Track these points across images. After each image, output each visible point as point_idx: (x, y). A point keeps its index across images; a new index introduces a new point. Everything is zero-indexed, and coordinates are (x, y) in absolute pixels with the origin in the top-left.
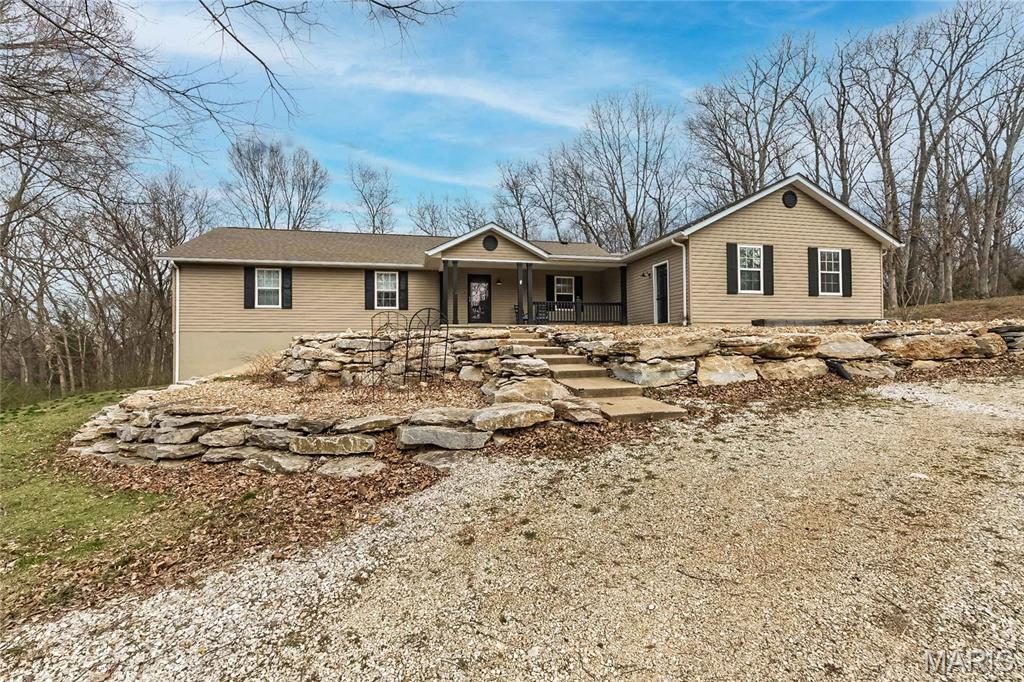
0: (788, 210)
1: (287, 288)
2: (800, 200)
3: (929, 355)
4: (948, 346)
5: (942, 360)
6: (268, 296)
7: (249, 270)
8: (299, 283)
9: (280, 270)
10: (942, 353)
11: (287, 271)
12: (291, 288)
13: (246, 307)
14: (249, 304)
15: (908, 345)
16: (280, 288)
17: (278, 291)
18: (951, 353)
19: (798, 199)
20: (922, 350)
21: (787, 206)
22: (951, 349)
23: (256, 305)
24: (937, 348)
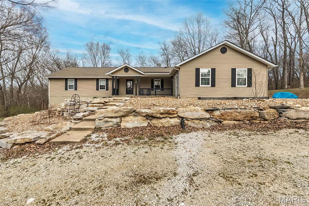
0: (222, 55)
1: (76, 84)
2: (228, 50)
3: (231, 119)
4: (243, 115)
5: (239, 120)
6: (71, 87)
7: (66, 80)
8: (79, 83)
9: (74, 79)
10: (239, 118)
11: (76, 80)
12: (77, 85)
13: (66, 90)
14: (66, 89)
15: (221, 114)
16: (74, 85)
17: (73, 85)
18: (244, 118)
19: (227, 50)
20: (228, 116)
21: (222, 53)
22: (244, 116)
23: (68, 89)
24: (237, 116)
